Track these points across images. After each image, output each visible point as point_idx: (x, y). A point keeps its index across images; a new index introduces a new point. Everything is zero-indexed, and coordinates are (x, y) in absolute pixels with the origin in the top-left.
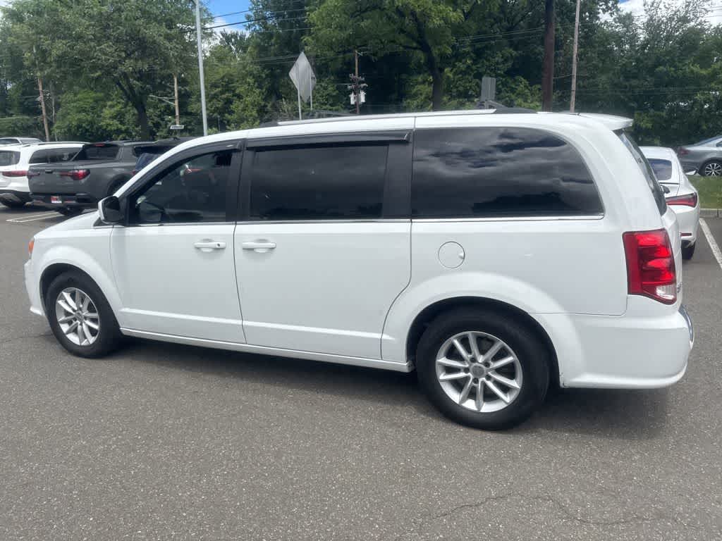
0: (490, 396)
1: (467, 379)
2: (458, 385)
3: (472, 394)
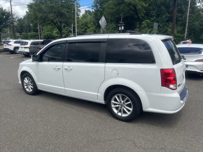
0: (125, 112)
1: (119, 107)
2: (117, 108)
3: (120, 111)
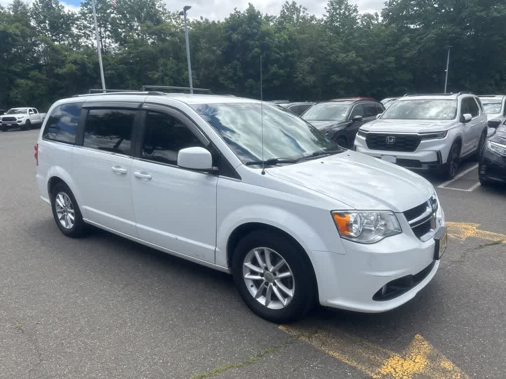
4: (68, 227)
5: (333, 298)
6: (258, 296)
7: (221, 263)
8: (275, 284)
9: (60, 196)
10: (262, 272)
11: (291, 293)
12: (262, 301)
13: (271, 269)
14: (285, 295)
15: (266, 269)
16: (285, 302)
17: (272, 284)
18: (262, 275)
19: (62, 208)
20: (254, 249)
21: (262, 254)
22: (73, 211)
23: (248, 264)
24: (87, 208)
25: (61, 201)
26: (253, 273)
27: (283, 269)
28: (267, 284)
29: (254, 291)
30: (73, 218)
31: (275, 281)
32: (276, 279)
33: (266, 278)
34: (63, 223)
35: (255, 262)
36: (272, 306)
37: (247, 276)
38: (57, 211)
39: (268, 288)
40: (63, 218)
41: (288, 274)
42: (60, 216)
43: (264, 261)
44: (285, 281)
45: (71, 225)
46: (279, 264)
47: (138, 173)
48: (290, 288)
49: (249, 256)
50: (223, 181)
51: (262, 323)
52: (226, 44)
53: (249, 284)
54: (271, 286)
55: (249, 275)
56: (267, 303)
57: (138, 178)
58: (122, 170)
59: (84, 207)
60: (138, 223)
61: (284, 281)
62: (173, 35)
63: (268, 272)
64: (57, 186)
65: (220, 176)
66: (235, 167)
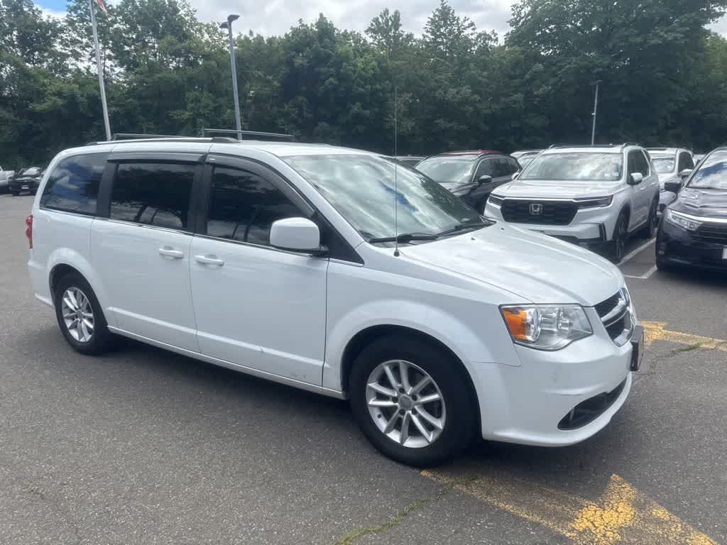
4: (82, 340)
5: (503, 428)
6: (388, 430)
7: (333, 385)
8: (415, 412)
9: (70, 294)
10: (396, 395)
11: (439, 424)
12: (395, 436)
13: (409, 390)
14: (430, 428)
15: (402, 390)
16: (431, 437)
17: (410, 412)
18: (395, 400)
19: (72, 311)
20: (383, 364)
21: (396, 369)
22: (91, 315)
23: (373, 385)
24: (115, 310)
25: (71, 301)
26: (381, 397)
27: (427, 390)
28: (402, 412)
29: (382, 424)
30: (91, 326)
31: (416, 407)
32: (417, 404)
33: (402, 404)
34: (75, 334)
35: (384, 381)
36: (411, 443)
37: (372, 402)
38: (65, 316)
39: (404, 418)
40: (74, 326)
41: (435, 396)
42: (69, 324)
43: (399, 380)
44: (431, 408)
45: (88, 337)
46: (422, 384)
47: (202, 257)
48: (438, 416)
49: (376, 373)
50: (337, 267)
51: (397, 469)
52: (284, 70)
53: (375, 414)
54: (409, 415)
55: (374, 401)
56: (403, 440)
57: (202, 264)
58: (177, 252)
59: (109, 309)
60: (200, 330)
61: (428, 407)
62: (206, 57)
63: (405, 395)
64: (64, 278)
65: (331, 259)
66: (354, 246)
